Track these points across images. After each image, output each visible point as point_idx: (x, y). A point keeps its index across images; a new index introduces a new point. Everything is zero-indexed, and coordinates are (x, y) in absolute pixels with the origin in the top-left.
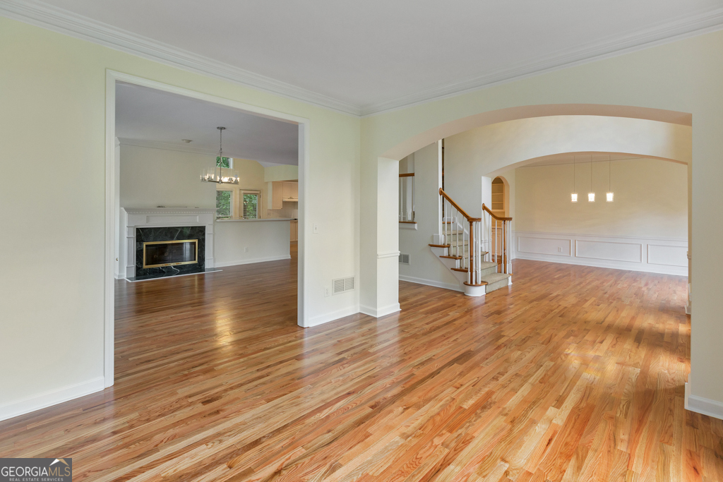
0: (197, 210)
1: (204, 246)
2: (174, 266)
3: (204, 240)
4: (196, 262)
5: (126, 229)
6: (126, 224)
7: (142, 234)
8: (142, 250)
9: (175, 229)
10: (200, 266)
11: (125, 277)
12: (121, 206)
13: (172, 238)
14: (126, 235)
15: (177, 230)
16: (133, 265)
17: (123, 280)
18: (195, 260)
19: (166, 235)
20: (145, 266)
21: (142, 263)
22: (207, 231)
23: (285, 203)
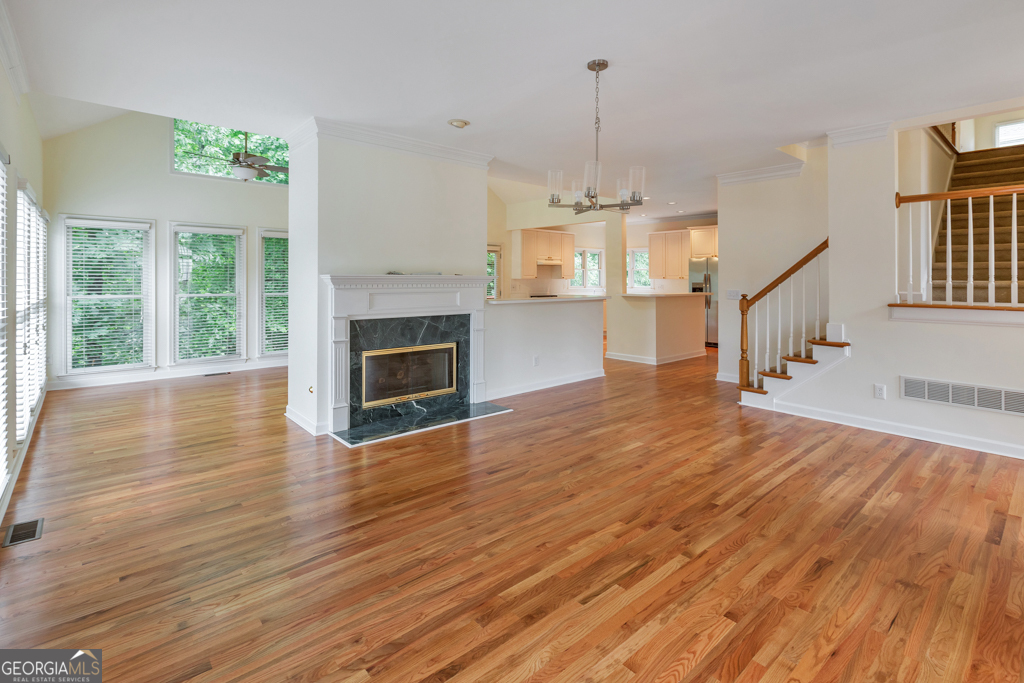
0: (459, 279)
1: (467, 355)
2: (418, 402)
3: (467, 342)
4: (453, 389)
5: (330, 322)
6: (330, 313)
7: (361, 333)
8: (360, 369)
9: (419, 321)
10: (461, 398)
11: (329, 430)
12: (321, 271)
13: (413, 342)
14: (330, 338)
15: (422, 324)
16: (346, 404)
17: (327, 435)
18: (451, 385)
19: (403, 335)
20: (366, 405)
21: (359, 398)
22: (474, 325)
23: (540, 267)
